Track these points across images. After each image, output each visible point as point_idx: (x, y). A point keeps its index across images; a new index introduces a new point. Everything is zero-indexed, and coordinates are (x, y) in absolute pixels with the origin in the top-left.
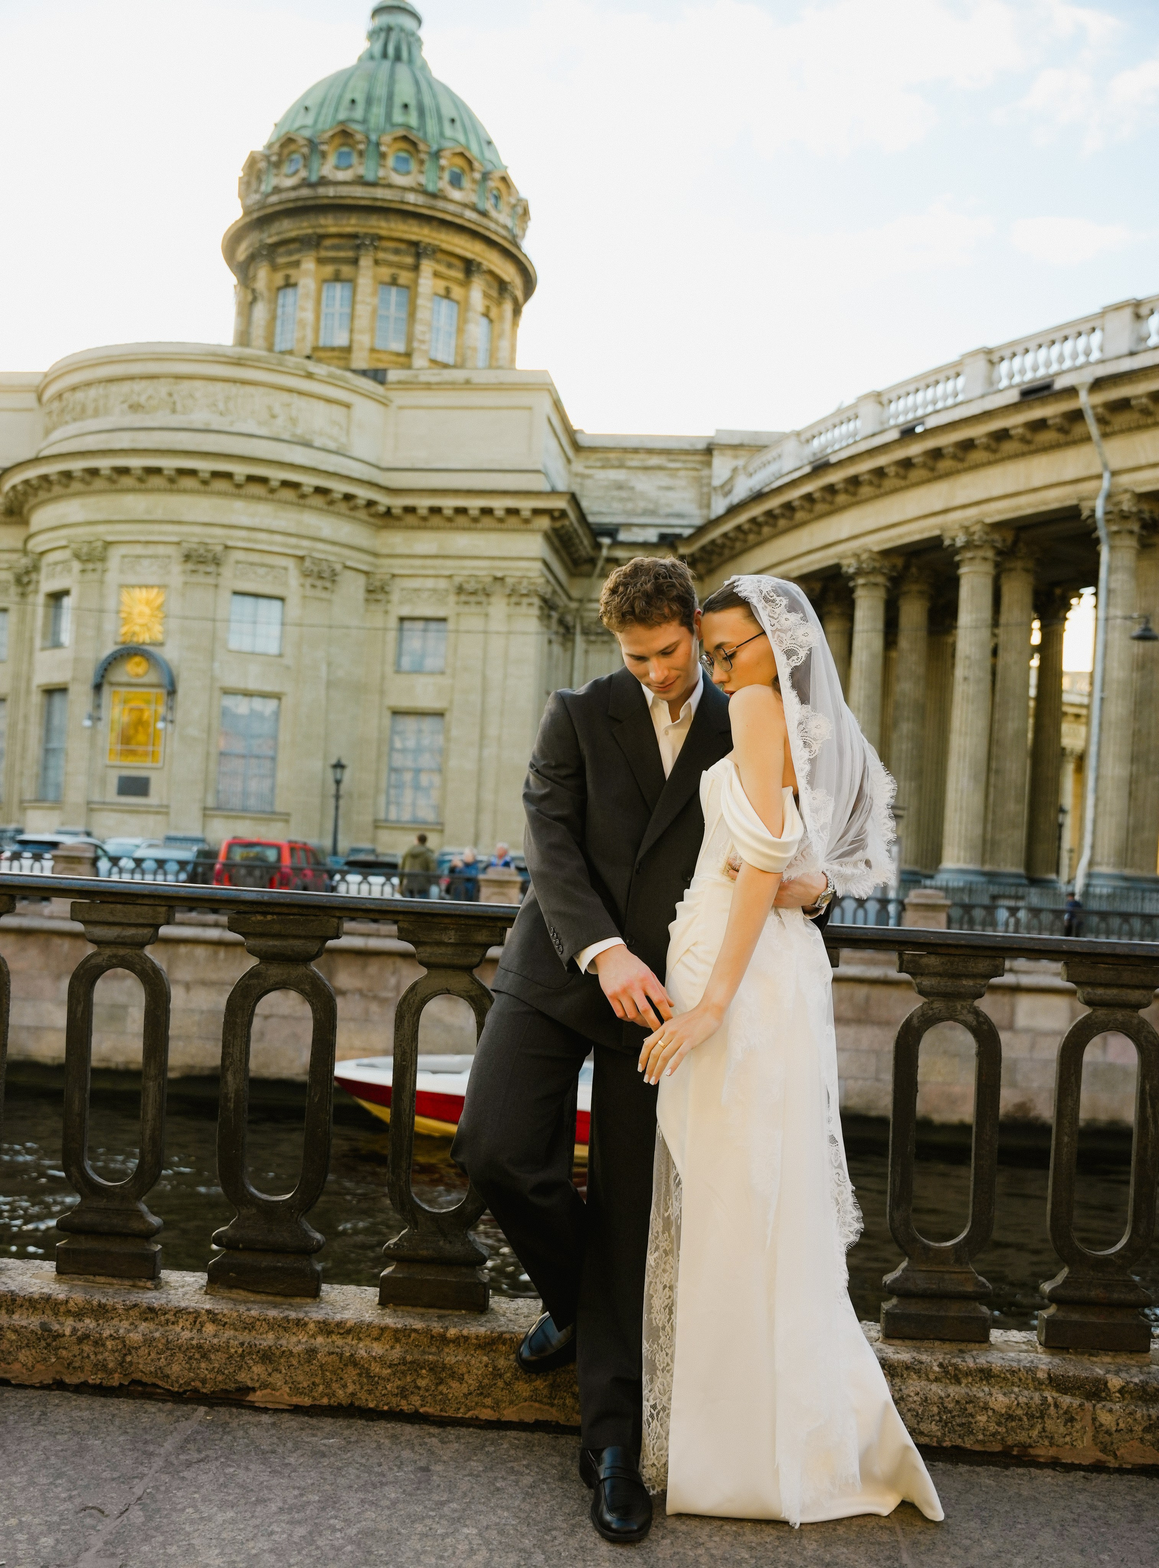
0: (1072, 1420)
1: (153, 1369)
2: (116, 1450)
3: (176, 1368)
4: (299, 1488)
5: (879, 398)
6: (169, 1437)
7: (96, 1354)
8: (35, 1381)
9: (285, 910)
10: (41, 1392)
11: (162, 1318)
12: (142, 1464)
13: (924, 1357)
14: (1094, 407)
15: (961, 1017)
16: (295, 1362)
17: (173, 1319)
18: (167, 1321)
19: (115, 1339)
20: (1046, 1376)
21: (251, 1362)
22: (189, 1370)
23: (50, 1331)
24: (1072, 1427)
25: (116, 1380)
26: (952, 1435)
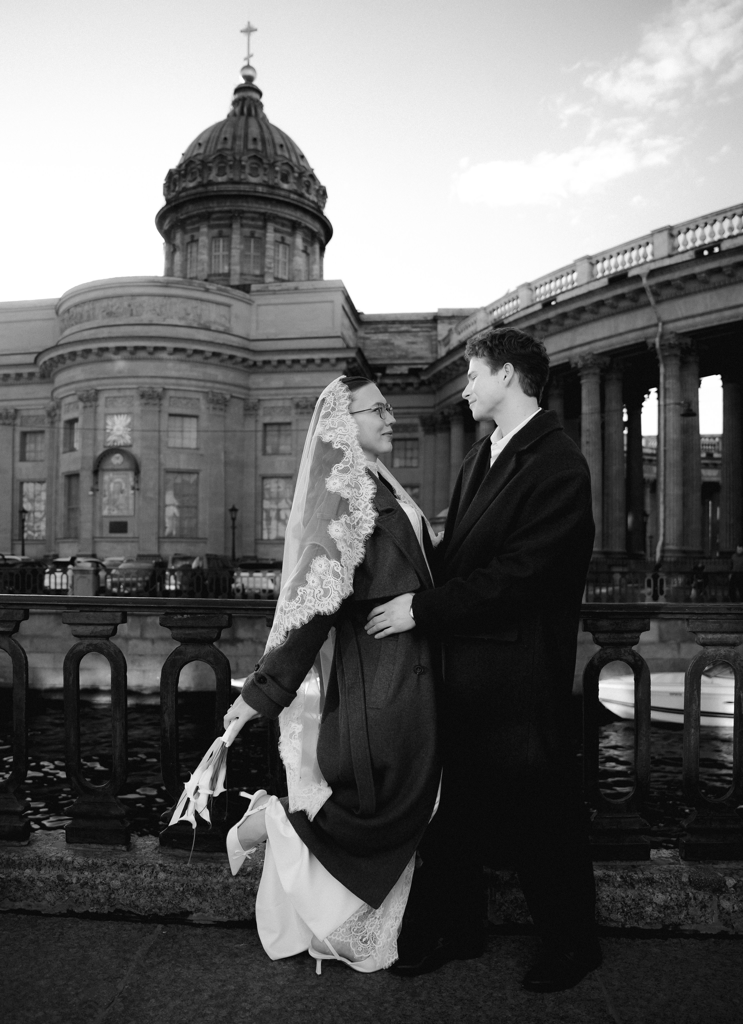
0: (705, 907)
1: (128, 902)
2: (106, 958)
3: (142, 901)
4: (221, 981)
5: (530, 287)
6: (139, 947)
7: (92, 894)
8: (57, 911)
9: (195, 611)
10: (60, 919)
11: (132, 870)
12: (123, 967)
13: (611, 873)
14: (651, 287)
15: (624, 658)
16: (216, 895)
17: (139, 870)
18: (136, 871)
19: (103, 884)
20: (687, 880)
21: (189, 896)
22: (151, 902)
23: (63, 880)
24: (705, 911)
25: (106, 909)
26: (631, 920)
